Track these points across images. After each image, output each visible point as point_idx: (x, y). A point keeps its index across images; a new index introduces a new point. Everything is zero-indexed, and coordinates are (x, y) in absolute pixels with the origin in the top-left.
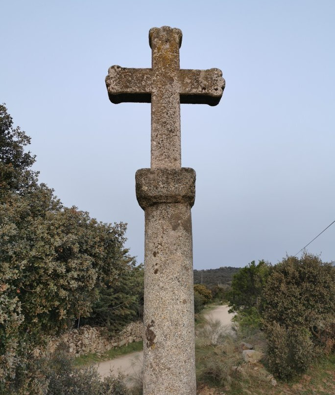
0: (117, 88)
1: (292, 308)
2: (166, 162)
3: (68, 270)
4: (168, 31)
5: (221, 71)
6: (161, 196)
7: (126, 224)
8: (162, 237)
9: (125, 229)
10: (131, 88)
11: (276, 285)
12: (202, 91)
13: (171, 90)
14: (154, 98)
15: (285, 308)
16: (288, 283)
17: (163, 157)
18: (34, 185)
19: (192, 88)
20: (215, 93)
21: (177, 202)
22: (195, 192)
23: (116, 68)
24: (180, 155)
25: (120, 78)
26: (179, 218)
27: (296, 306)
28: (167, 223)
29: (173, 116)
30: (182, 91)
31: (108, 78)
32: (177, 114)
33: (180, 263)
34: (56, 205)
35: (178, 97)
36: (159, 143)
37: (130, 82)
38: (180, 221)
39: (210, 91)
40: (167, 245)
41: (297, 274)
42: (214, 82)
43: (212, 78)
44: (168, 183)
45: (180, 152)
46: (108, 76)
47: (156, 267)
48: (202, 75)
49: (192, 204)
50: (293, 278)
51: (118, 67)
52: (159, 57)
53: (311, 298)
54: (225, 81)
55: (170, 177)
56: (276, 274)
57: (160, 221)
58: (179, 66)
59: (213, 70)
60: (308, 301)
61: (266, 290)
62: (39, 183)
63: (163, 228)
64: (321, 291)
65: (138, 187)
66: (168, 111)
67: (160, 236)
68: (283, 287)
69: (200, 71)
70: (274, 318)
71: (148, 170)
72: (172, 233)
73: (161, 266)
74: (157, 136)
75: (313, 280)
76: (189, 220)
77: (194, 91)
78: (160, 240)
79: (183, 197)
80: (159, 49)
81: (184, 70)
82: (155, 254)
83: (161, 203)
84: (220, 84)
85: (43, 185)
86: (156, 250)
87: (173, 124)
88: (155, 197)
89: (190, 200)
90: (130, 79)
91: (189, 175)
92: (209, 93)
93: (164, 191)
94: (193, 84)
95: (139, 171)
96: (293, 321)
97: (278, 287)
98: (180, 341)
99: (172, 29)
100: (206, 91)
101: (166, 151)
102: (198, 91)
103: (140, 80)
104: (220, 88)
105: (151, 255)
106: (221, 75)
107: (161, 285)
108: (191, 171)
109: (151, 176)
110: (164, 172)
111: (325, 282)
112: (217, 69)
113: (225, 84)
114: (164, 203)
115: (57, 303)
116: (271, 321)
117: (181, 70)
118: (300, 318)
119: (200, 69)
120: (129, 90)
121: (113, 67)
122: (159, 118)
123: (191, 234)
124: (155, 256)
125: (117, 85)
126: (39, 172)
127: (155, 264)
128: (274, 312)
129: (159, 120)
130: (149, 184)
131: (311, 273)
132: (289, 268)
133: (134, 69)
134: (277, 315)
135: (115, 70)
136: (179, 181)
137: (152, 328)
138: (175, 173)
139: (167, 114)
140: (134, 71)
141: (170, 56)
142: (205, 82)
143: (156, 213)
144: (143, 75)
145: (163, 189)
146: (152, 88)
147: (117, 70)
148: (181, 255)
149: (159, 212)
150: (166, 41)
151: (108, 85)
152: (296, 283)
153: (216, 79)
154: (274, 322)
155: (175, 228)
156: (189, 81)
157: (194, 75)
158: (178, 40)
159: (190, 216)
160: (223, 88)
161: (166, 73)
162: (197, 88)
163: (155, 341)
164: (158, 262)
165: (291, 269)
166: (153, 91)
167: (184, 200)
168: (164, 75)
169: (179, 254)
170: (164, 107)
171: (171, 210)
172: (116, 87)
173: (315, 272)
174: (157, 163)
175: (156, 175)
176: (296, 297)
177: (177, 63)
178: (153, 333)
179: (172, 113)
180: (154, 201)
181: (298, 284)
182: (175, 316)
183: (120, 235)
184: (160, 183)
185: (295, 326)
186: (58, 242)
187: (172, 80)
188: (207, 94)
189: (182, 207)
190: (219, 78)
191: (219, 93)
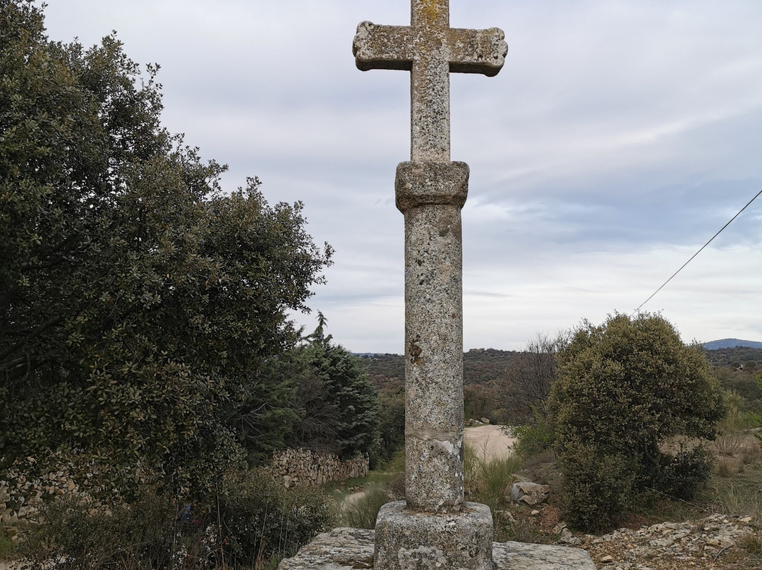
0: (368, 54)
2: (431, 152)
5: (503, 32)
6: (428, 196)
8: (429, 244)
10: (387, 53)
12: (477, 60)
13: (438, 58)
17: (428, 147)
19: (465, 55)
20: (495, 63)
21: (446, 203)
22: (467, 192)
23: (367, 25)
24: (449, 144)
25: (373, 39)
26: (448, 222)
28: (435, 228)
29: (440, 93)
30: (453, 60)
31: (357, 39)
32: (446, 90)
33: (449, 273)
35: (447, 67)
36: (423, 129)
37: (385, 45)
38: (449, 226)
39: (488, 59)
40: (434, 254)
42: (493, 48)
43: (490, 42)
44: (435, 180)
45: (449, 141)
46: (357, 37)
47: (422, 278)
48: (478, 37)
49: (462, 206)
51: (370, 24)
52: (423, 11)
54: (507, 46)
55: (439, 172)
57: (426, 226)
58: (448, 25)
59: (493, 30)
63: (429, 234)
65: (400, 184)
66: (435, 85)
67: (426, 243)
69: (476, 32)
72: (439, 239)
73: (427, 277)
74: (420, 119)
76: (459, 225)
77: (468, 59)
78: (425, 246)
79: (454, 197)
81: (456, 30)
82: (420, 263)
83: (428, 204)
84: (502, 51)
86: (421, 259)
87: (440, 103)
88: (421, 197)
89: (460, 200)
90: (386, 41)
91: (461, 171)
92: (487, 62)
93: (432, 189)
94: (466, 50)
95: (401, 165)
98: (448, 356)
100: (483, 59)
101: (431, 138)
102: (474, 59)
103: (399, 43)
104: (500, 56)
105: (414, 264)
106: (503, 38)
107: (428, 297)
108: (463, 166)
109: (417, 171)
110: (431, 166)
112: (498, 30)
113: (507, 51)
114: (431, 203)
117: (451, 30)
119: (476, 29)
120: (384, 56)
121: (363, 24)
122: (424, 95)
124: (420, 265)
125: (369, 49)
127: (420, 274)
129: (423, 97)
130: (414, 181)
133: (391, 27)
135: (366, 29)
136: (449, 178)
137: (417, 343)
138: (445, 168)
139: (434, 90)
140: (391, 29)
141: (437, 9)
142: (482, 48)
143: (421, 216)
144: (403, 36)
146: (414, 54)
147: (369, 28)
148: (450, 264)
149: (424, 215)
151: (355, 50)
153: (497, 43)
155: (443, 234)
156: (461, 45)
157: (468, 36)
159: (461, 219)
160: (504, 55)
161: (432, 33)
162: (472, 55)
163: (421, 356)
164: (424, 271)
166: (416, 58)
167: (454, 201)
168: (430, 36)
169: (448, 263)
170: (430, 80)
171: (439, 213)
172: (367, 52)
174: (420, 154)
175: (422, 170)
177: (446, 19)
178: (418, 348)
179: (439, 89)
180: (420, 201)
182: (443, 330)
184: (427, 180)
187: (439, 43)
188: (484, 63)
189: (450, 209)
190: (500, 42)
191: (499, 62)
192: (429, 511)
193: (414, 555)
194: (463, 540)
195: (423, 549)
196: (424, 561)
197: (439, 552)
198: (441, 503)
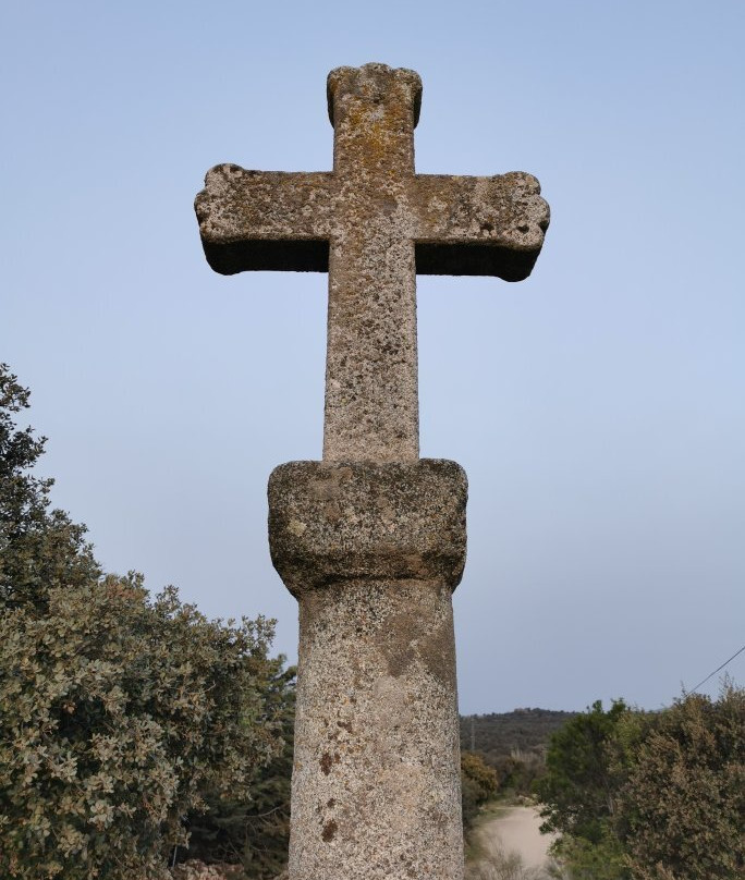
0: (227, 226)
1: (703, 830)
2: (370, 442)
4: (383, 75)
5: (535, 179)
6: (351, 554)
7: (274, 622)
8: (353, 701)
9: (270, 635)
10: (270, 224)
11: (660, 770)
12: (481, 234)
13: (387, 232)
15: (685, 829)
16: (690, 764)
17: (361, 428)
18: (37, 514)
19: (451, 226)
20: (521, 240)
21: (404, 574)
22: (464, 542)
23: (227, 170)
24: (416, 420)
25: (238, 197)
26: (411, 631)
27: (712, 826)
28: (372, 649)
29: (393, 305)
30: (421, 233)
31: (203, 197)
32: (407, 298)
33: (414, 799)
35: (410, 250)
36: (350, 386)
37: (266, 208)
38: (413, 643)
39: (505, 233)
40: (368, 732)
41: (711, 740)
42: (516, 211)
43: (509, 199)
45: (417, 413)
46: (204, 193)
47: (330, 815)
48: (480, 189)
49: (453, 582)
50: (702, 751)
51: (235, 169)
52: (354, 143)
54: (548, 207)
55: (383, 489)
56: (658, 741)
57: (348, 642)
58: (412, 167)
59: (512, 177)
61: (635, 780)
63: (356, 668)
65: (277, 523)
66: (380, 288)
67: (344, 697)
68: (679, 774)
69: (473, 180)
70: (659, 856)
71: (311, 467)
72: (387, 684)
73: (346, 812)
74: (343, 364)
76: (447, 638)
77: (457, 233)
78: (346, 710)
79: (426, 557)
80: (355, 121)
81: (428, 177)
82: (326, 763)
83: (351, 578)
84: (535, 215)
85: (59, 515)
86: (330, 747)
87: (393, 327)
88: (330, 559)
89: (447, 566)
90: (268, 200)
91: (444, 485)
92: (504, 239)
93: (363, 536)
94: (454, 215)
95: (280, 469)
96: (708, 864)
97: (665, 775)
99: (394, 72)
100: (494, 232)
101: (370, 407)
102: (472, 232)
103: (298, 203)
104: (534, 226)
105: (313, 766)
106: (538, 190)
108: (449, 471)
109: (320, 487)
110: (363, 473)
112: (524, 176)
113: (548, 216)
114: (363, 576)
116: (650, 864)
117: (418, 177)
118: (726, 856)
119: (474, 175)
120: (262, 231)
121: (219, 169)
122: (351, 310)
123: (454, 686)
124: (326, 771)
125: (227, 217)
126: (51, 482)
127: (325, 800)
128: (659, 841)
129: (350, 315)
130: (312, 513)
132: (690, 724)
133: (280, 173)
134: (665, 848)
135: (225, 176)
136: (410, 504)
138: (399, 478)
139: (377, 298)
140: (282, 177)
141: (386, 139)
142: (491, 210)
143: (335, 613)
144: (307, 191)
145: (357, 531)
146: (333, 225)
147: (231, 176)
148: (418, 766)
149: (343, 609)
150: (376, 102)
151: (201, 218)
152: (709, 763)
153: (523, 200)
154: (660, 865)
155: (396, 668)
156: (442, 206)
157: (458, 189)
158: (409, 98)
159: (450, 624)
160: (544, 226)
161: (374, 184)
162: (467, 224)
164: (337, 792)
165: (697, 728)
166: (336, 232)
167: (428, 567)
168: (369, 190)
169: (411, 763)
170: (368, 278)
171: (386, 604)
172: (224, 222)
174: (342, 445)
175: (335, 483)
176: (711, 801)
177: (408, 157)
179: (390, 296)
180: (329, 569)
181: (715, 765)
184: (349, 511)
187: (390, 202)
188: (496, 241)
189: (421, 593)
190: (531, 199)
191: (531, 238)
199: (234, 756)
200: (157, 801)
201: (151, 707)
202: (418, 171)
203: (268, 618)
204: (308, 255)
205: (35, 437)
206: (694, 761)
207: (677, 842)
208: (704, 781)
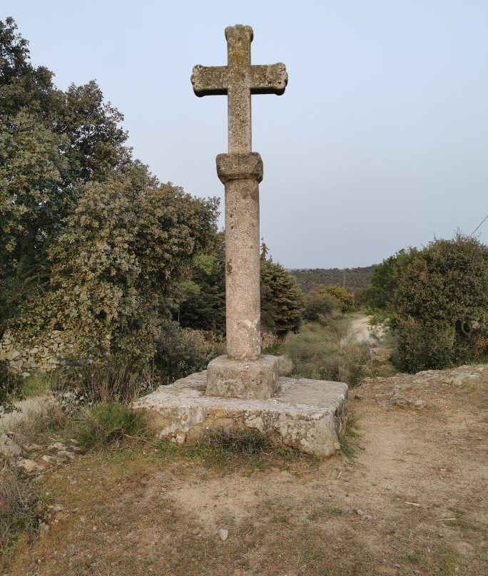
0: (200, 87)
1: (432, 300)
2: (239, 147)
3: (170, 237)
4: (241, 29)
5: (284, 65)
6: (235, 174)
8: (236, 204)
9: (218, 203)
10: (211, 85)
11: (415, 275)
12: (268, 85)
13: (243, 86)
14: (230, 93)
15: (424, 300)
16: (431, 272)
17: (237, 143)
18: (129, 161)
19: (260, 83)
20: (280, 87)
21: (246, 178)
23: (198, 67)
24: (251, 141)
25: (202, 76)
26: (248, 190)
27: (437, 298)
28: (240, 194)
29: (245, 109)
30: (252, 86)
31: (193, 77)
32: (248, 106)
33: (248, 221)
34: (153, 182)
35: (249, 91)
36: (234, 132)
37: (210, 79)
38: (248, 193)
39: (275, 84)
40: (239, 210)
41: (443, 260)
42: (278, 76)
43: (276, 73)
44: (239, 164)
45: (251, 139)
46: (193, 76)
47: (232, 225)
48: (269, 70)
50: (438, 265)
51: (200, 67)
52: (233, 55)
53: (458, 289)
54: (287, 75)
55: (241, 159)
56: (417, 262)
57: (235, 193)
58: (250, 63)
59: (278, 64)
60: (453, 292)
62: (133, 159)
63: (236, 198)
64: (472, 280)
65: (218, 168)
66: (241, 104)
67: (234, 203)
68: (423, 276)
69: (266, 66)
70: (408, 313)
71: (225, 155)
72: (243, 201)
73: (235, 224)
74: (232, 126)
75: (463, 266)
76: (257, 192)
77: (262, 85)
78: (234, 206)
79: (251, 174)
80: (233, 47)
81: (254, 66)
82: (231, 216)
83: (235, 179)
84: (283, 78)
85: (138, 161)
86: (232, 213)
87: (245, 115)
88: (230, 175)
89: (259, 178)
90: (210, 77)
91: (254, 158)
92: (275, 86)
93: (237, 170)
94: (261, 79)
95: (218, 156)
96: (433, 315)
97: (418, 276)
99: (244, 28)
100: (272, 84)
101: (239, 138)
102: (266, 85)
103: (218, 77)
104: (283, 82)
105: (229, 217)
106: (285, 69)
107: (236, 236)
109: (227, 160)
110: (237, 156)
111: (478, 270)
112: (281, 64)
113: (288, 78)
114: (237, 179)
115: (163, 265)
116: (406, 316)
117: (252, 66)
118: (442, 311)
120: (210, 87)
121: (196, 67)
123: (258, 201)
125: (200, 83)
126: (132, 148)
127: (231, 223)
128: (410, 306)
129: (234, 112)
130: (226, 166)
131: (463, 259)
132: (434, 253)
133: (213, 68)
134: (413, 309)
135: (198, 69)
136: (247, 163)
137: (230, 264)
138: (244, 157)
139: (240, 107)
140: (213, 69)
141: (242, 53)
142: (271, 77)
143: (232, 187)
144: (221, 73)
145: (235, 169)
146: (228, 84)
147: (200, 69)
150: (239, 40)
151: (193, 83)
152: (441, 271)
153: (280, 73)
154: (409, 316)
155: (244, 198)
156: (257, 76)
157: (261, 70)
158: (249, 38)
160: (286, 82)
161: (239, 70)
162: (264, 82)
163: (232, 271)
164: (233, 221)
165: (436, 256)
166: (229, 87)
167: (252, 176)
168: (238, 72)
169: (248, 215)
170: (238, 101)
171: (242, 185)
172: (199, 85)
173: (467, 258)
174: (232, 148)
175: (231, 158)
176: (438, 288)
177: (249, 59)
178: (231, 266)
179: (244, 106)
180: (230, 178)
181: (443, 273)
182: (245, 256)
183: (214, 209)
184: (234, 165)
185: (435, 320)
186: (159, 213)
187: (243, 76)
188: (273, 87)
189: (250, 182)
190: (283, 72)
191: (282, 86)
192: (238, 359)
193: (226, 384)
194: (253, 376)
195: (231, 381)
196: (232, 387)
197: (240, 382)
198: (244, 355)
199: (209, 241)
200: (189, 248)
201: (183, 222)
202: (252, 64)
203: (217, 198)
204: (223, 92)
205: (124, 131)
206: (434, 270)
207: (418, 306)
208: (436, 279)
